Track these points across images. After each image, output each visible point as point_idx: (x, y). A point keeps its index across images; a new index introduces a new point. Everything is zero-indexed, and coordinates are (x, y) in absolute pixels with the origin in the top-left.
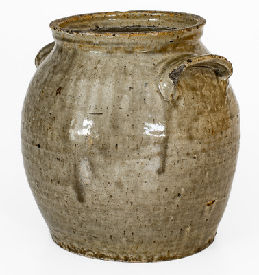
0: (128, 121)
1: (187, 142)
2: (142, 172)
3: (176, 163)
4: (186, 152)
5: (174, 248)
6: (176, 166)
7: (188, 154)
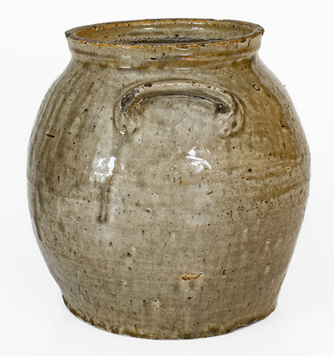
0: (73, 149)
1: (136, 189)
2: (82, 217)
3: (122, 212)
4: (135, 201)
5: (143, 323)
6: (121, 217)
7: (137, 204)
